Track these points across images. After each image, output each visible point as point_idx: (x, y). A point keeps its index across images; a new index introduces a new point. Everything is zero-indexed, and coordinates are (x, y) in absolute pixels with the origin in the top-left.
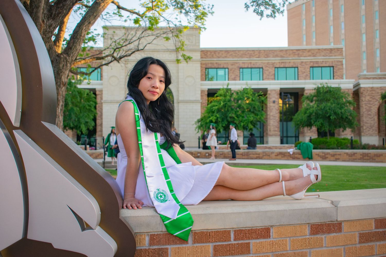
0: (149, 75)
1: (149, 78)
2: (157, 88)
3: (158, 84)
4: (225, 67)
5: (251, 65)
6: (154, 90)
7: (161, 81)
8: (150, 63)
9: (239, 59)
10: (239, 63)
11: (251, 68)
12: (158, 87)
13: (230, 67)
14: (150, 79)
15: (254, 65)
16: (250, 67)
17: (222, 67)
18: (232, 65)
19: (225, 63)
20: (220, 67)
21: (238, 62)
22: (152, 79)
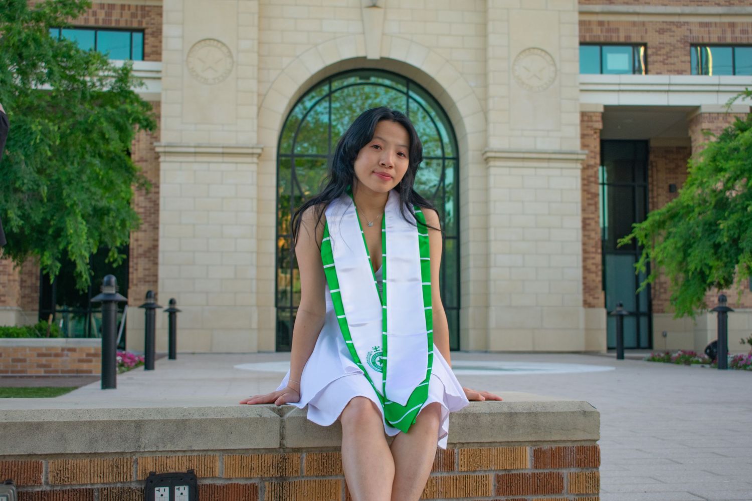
0: (376, 142)
1: (377, 147)
2: (391, 167)
3: (392, 159)
4: (635, 39)
5: (733, 32)
6: (385, 171)
7: (399, 154)
8: (378, 118)
9: (687, 10)
10: (687, 23)
11: (733, 46)
12: (393, 165)
13: (652, 39)
14: (379, 148)
15: (743, 32)
16: (729, 40)
17: (622, 40)
18: (661, 31)
19: (634, 24)
20: (615, 40)
21: (683, 19)
22: (381, 149)
